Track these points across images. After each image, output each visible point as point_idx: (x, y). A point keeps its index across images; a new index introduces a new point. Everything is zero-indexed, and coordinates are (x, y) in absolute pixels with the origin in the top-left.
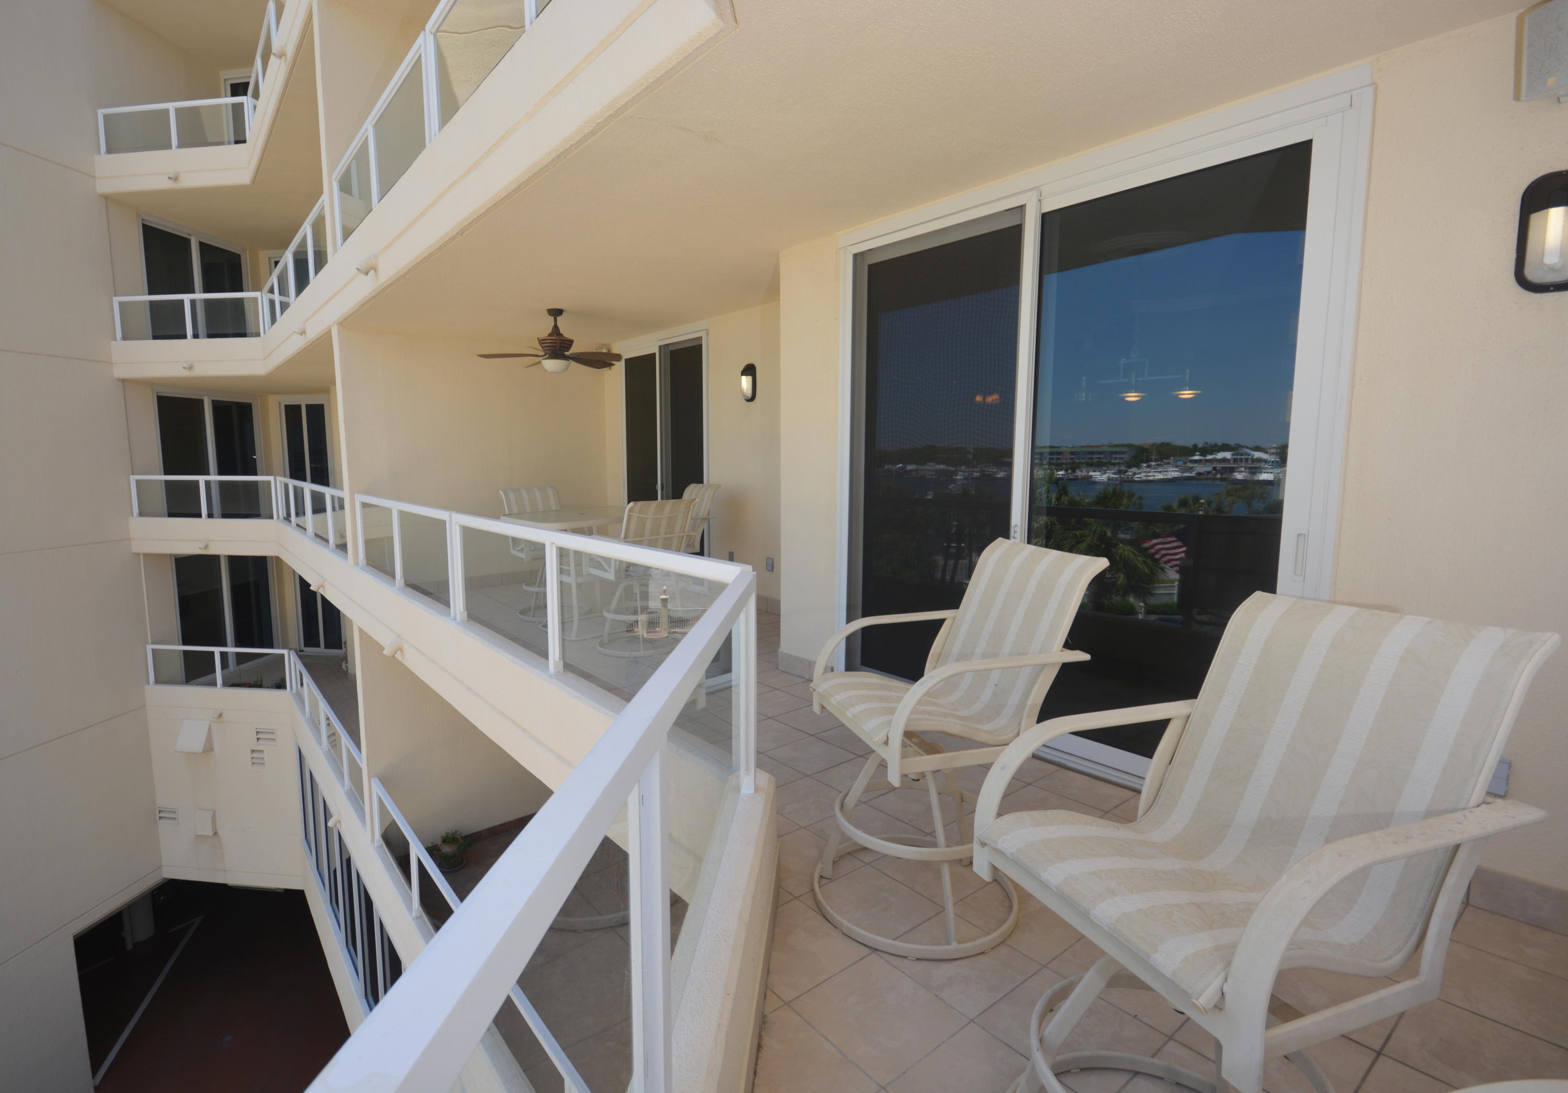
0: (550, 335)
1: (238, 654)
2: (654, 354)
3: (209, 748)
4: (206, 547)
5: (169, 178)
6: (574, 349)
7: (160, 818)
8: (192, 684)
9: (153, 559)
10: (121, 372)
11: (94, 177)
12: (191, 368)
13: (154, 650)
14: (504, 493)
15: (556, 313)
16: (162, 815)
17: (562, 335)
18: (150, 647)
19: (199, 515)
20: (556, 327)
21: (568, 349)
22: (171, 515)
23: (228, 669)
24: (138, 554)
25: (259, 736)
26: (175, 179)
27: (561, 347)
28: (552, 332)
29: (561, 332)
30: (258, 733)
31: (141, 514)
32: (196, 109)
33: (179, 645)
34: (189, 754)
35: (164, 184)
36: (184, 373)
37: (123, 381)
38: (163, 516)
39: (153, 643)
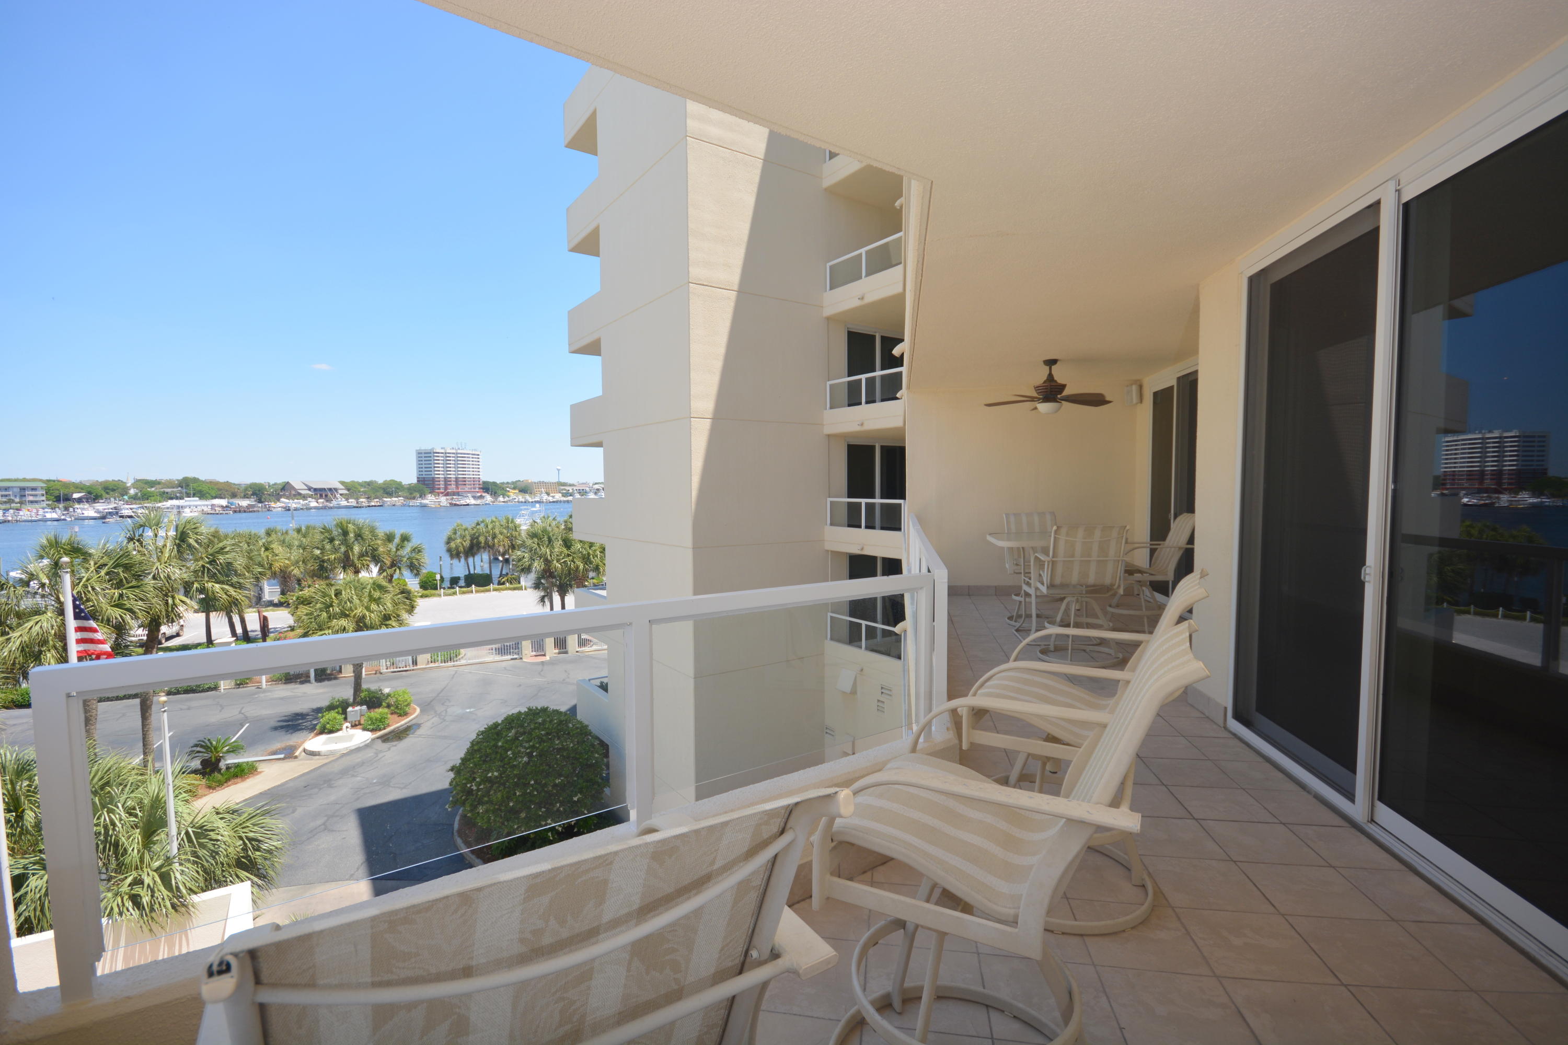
0: (1045, 382)
1: (883, 630)
2: (1172, 387)
3: (854, 692)
4: (862, 549)
5: (859, 299)
6: (1066, 392)
7: (826, 733)
8: (852, 645)
9: (836, 554)
10: (828, 430)
11: (822, 307)
12: (862, 425)
13: (831, 617)
14: (1006, 517)
15: (1051, 363)
16: (828, 731)
17: (1056, 381)
18: (830, 614)
19: (860, 527)
20: (1050, 376)
21: (1061, 392)
22: (849, 526)
23: (875, 640)
24: (828, 551)
25: (883, 691)
26: (862, 298)
27: (1051, 391)
28: (1047, 379)
29: (1055, 379)
30: (882, 688)
31: (832, 524)
32: (887, 244)
33: (847, 616)
34: (844, 693)
35: (855, 303)
36: (858, 429)
37: (829, 436)
38: (845, 526)
39: (832, 612)
